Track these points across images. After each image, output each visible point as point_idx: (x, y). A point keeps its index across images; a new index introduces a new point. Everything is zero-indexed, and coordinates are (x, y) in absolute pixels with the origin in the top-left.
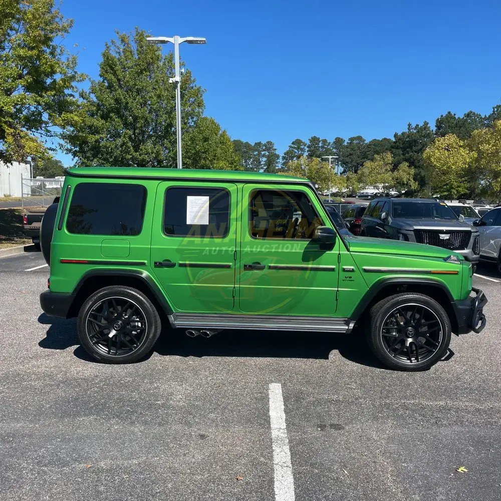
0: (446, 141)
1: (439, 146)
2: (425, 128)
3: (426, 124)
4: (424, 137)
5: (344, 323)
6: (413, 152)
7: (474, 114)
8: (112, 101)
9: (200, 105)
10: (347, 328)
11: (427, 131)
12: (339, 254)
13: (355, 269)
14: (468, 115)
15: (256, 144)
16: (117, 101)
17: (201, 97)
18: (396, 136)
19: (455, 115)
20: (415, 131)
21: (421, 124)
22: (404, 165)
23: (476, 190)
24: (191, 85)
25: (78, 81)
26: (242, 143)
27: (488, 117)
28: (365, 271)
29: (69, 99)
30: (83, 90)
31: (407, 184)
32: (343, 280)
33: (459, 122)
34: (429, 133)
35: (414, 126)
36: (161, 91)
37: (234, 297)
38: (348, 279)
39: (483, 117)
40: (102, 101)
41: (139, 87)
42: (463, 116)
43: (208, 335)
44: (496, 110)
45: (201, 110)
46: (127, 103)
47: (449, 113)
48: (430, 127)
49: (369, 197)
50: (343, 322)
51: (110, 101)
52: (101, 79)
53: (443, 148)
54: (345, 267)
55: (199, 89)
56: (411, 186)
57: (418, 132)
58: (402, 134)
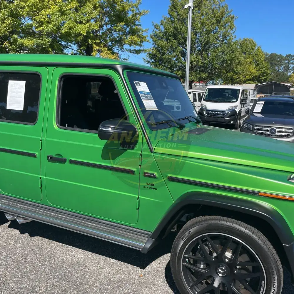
8: (172, 29)
9: (231, 28)
10: (143, 245)
15: (287, 55)
16: (175, 28)
17: (233, 22)
24: (229, 15)
26: (277, 55)
28: (170, 179)
30: (156, 24)
37: (41, 188)
40: (166, 29)
46: (181, 29)
55: (232, 17)
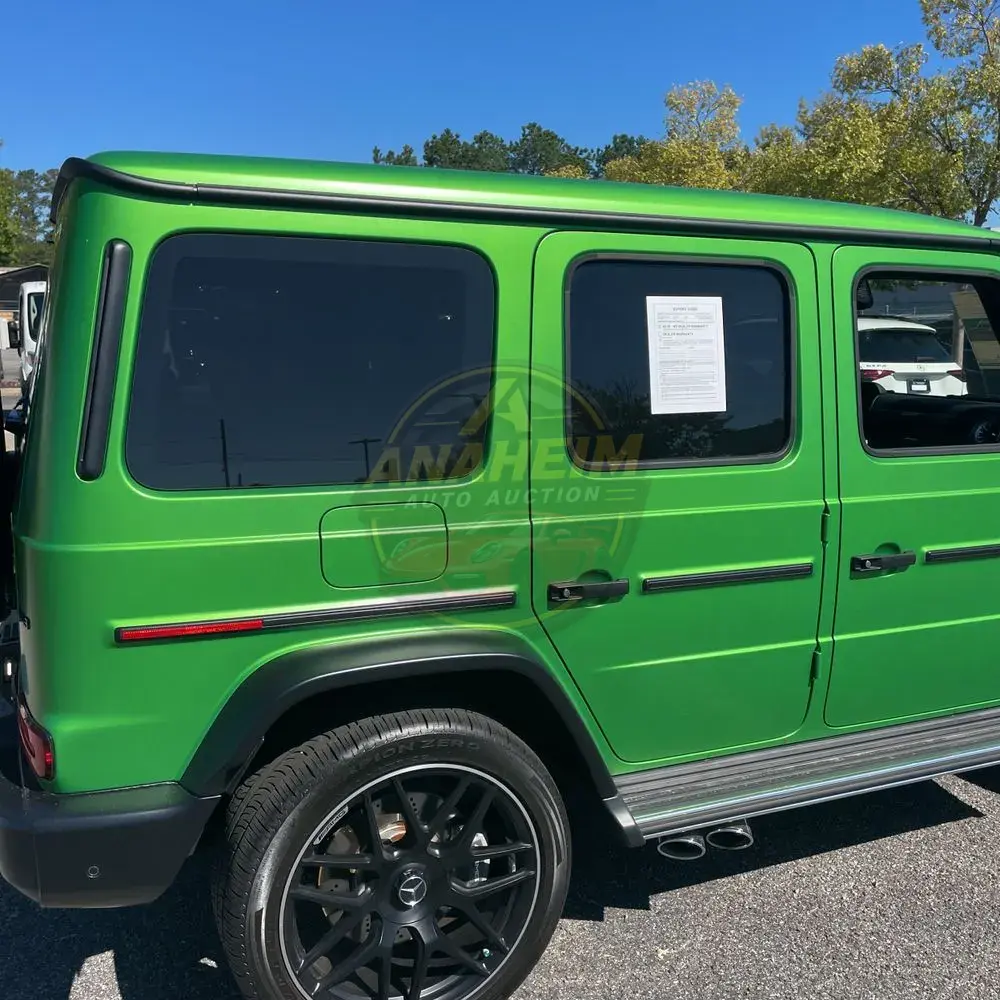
2: (407, 161)
3: (407, 151)
7: (491, 137)
14: (480, 139)
15: (21, 174)
19: (457, 136)
21: (398, 152)
27: (515, 145)
33: (466, 151)
35: (385, 154)
37: (812, 683)
39: (507, 144)
42: (473, 141)
44: (527, 131)
47: (447, 131)
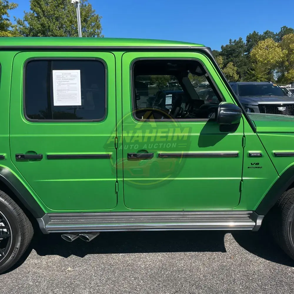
0: (266, 44)
1: (261, 47)
2: (240, 42)
3: (241, 39)
4: (240, 47)
5: (249, 217)
6: (233, 57)
7: (270, 32)
8: (39, 26)
9: (98, 27)
10: (254, 224)
11: (241, 44)
12: (244, 136)
13: (263, 154)
16: (42, 25)
17: (99, 22)
18: (222, 47)
19: (258, 33)
20: (234, 44)
21: (237, 40)
22: (230, 65)
23: (271, 79)
24: (92, 14)
25: (11, 9)
27: (278, 33)
28: (276, 155)
29: (6, 22)
30: (19, 19)
31: (232, 77)
32: (249, 168)
33: (260, 37)
34: (242, 45)
35: (233, 41)
36: (72, 18)
37: (117, 193)
38: (255, 166)
39: (275, 34)
40: (32, 26)
41: (57, 15)
42: (263, 34)
43: (88, 239)
44: (283, 29)
45: (99, 31)
46: (49, 26)
47: (255, 32)
48: (243, 41)
49: (206, 87)
50: (247, 216)
51: (38, 26)
52: (32, 12)
53: (264, 49)
54: (250, 152)
55: (97, 17)
56: (234, 77)
57: (236, 44)
58: (226, 46)
